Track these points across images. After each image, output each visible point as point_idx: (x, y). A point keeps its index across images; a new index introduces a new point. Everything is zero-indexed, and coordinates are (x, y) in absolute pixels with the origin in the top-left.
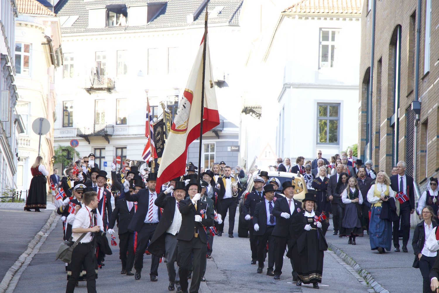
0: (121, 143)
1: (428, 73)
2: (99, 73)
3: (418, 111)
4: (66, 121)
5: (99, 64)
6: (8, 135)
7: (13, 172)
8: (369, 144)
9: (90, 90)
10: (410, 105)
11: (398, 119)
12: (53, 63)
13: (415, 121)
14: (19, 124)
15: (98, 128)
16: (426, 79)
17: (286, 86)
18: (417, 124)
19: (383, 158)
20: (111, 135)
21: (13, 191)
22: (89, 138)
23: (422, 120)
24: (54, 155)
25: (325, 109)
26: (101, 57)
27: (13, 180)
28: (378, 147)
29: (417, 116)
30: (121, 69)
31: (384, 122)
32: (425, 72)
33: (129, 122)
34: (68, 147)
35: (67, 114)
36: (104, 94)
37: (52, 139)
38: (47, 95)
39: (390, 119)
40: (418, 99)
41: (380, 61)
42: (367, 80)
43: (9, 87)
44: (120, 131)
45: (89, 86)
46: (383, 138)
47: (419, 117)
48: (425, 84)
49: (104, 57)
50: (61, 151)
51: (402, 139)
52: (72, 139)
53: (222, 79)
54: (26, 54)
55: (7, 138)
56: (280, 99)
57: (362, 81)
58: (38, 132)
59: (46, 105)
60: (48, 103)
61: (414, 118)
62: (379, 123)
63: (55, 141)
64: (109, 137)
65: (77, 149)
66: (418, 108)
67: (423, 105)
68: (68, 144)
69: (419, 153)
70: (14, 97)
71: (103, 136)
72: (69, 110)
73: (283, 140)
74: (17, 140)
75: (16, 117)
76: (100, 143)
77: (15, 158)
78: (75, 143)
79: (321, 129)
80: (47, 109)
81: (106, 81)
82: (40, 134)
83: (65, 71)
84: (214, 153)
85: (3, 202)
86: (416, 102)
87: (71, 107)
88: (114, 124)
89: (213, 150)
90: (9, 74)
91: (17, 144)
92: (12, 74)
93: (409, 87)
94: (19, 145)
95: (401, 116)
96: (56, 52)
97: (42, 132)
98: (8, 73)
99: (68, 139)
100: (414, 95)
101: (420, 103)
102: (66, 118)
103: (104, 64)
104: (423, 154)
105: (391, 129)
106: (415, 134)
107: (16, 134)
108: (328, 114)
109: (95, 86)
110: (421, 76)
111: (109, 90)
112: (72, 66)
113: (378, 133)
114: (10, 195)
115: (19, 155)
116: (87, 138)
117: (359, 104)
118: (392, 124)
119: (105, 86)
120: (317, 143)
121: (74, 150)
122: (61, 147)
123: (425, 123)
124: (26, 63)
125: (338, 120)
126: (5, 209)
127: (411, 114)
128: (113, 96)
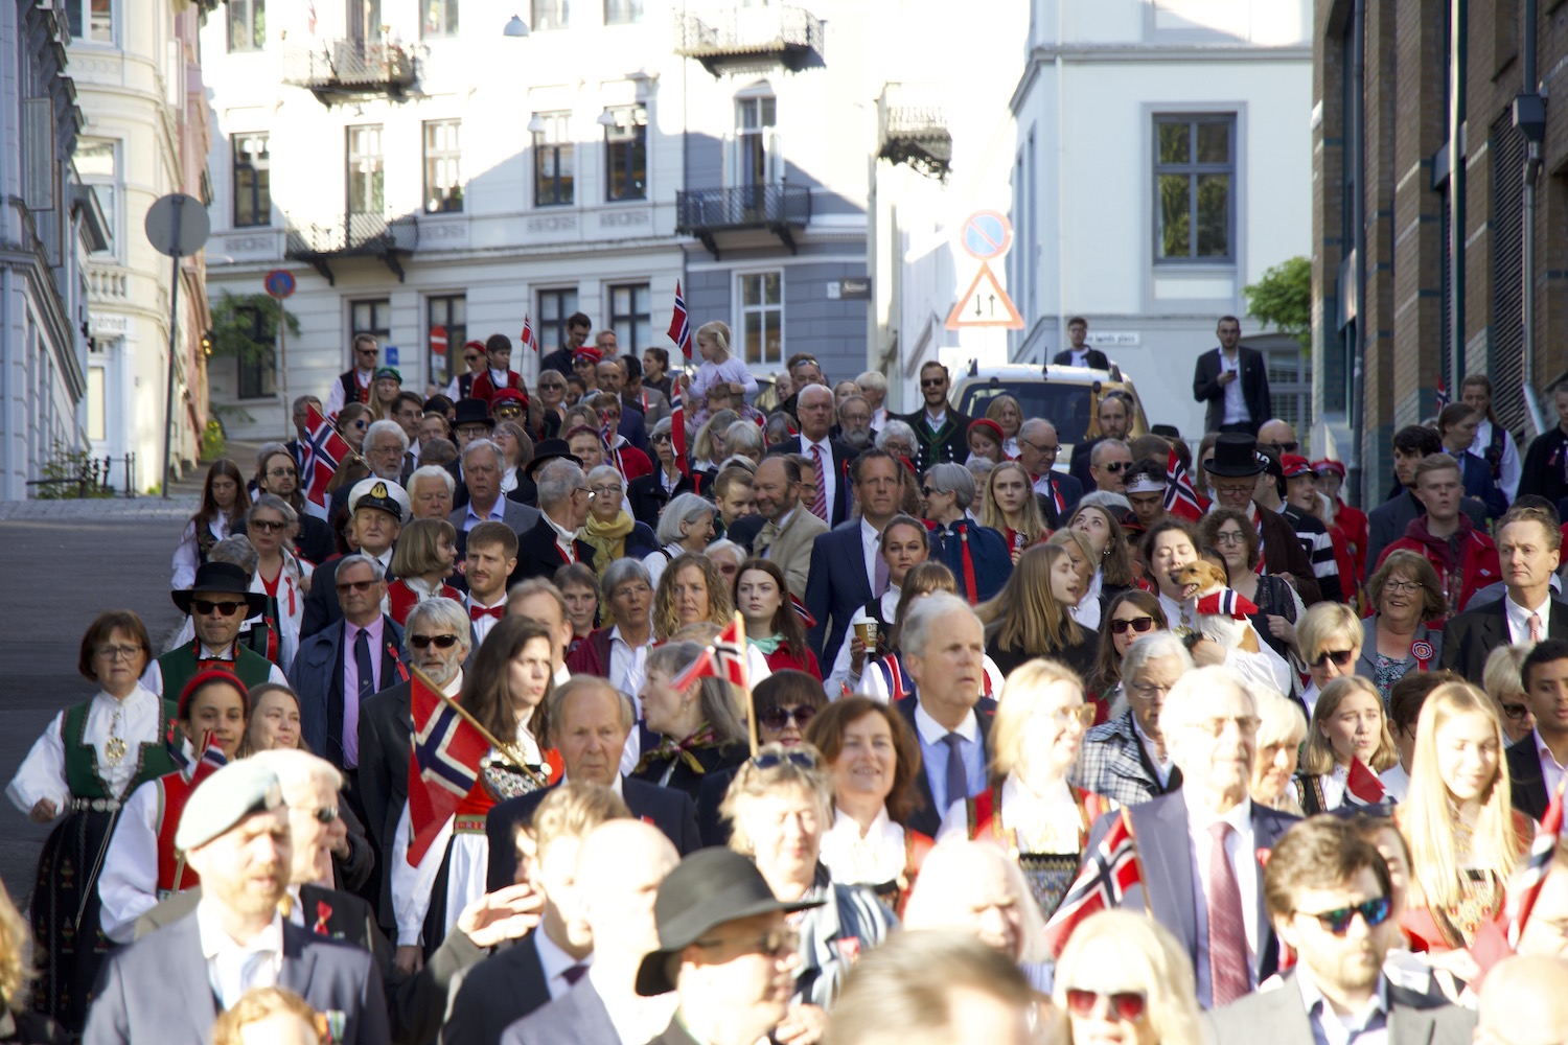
0: (446, 278)
3: (1536, 130)
4: (246, 205)
6: (53, 260)
7: (77, 391)
8: (1354, 253)
9: (328, 92)
10: (1508, 110)
11: (1462, 162)
13: (1526, 168)
14: (90, 218)
15: (367, 228)
17: (1039, 58)
18: (1533, 178)
19: (1407, 305)
20: (409, 253)
21: (78, 456)
22: (330, 263)
23: (1553, 161)
24: (209, 325)
25: (1184, 140)
27: (75, 419)
28: (1387, 266)
29: (1533, 150)
30: (437, 13)
31: (1410, 174)
33: (470, 208)
34: (258, 298)
35: (249, 180)
36: (377, 106)
37: (202, 273)
38: (179, 113)
39: (1431, 163)
40: (1533, 84)
42: (1341, 24)
43: (51, 87)
44: (440, 238)
45: (324, 74)
46: (1408, 230)
47: (1541, 150)
48: (1562, 32)
50: (231, 313)
51: (1478, 232)
52: (268, 268)
53: (800, 39)
55: (48, 269)
56: (1017, 104)
57: (1323, 28)
58: (168, 243)
59: (176, 147)
60: (181, 143)
61: (1522, 155)
62: (1389, 177)
63: (210, 278)
64: (401, 260)
65: (290, 304)
66: (1537, 117)
67: (1555, 109)
68: (257, 288)
69: (1544, 281)
70: (68, 120)
71: (380, 256)
72: (257, 164)
73: (1035, 251)
74: (82, 277)
75: (77, 194)
76: (369, 284)
77: (80, 341)
78: (281, 283)
79: (1170, 206)
80: (179, 163)
81: (386, 54)
82: (175, 252)
83: (236, 25)
84: (781, 307)
85: (45, 496)
86: (1529, 97)
87: (264, 155)
88: (420, 215)
89: (774, 296)
90: (50, 37)
91: (84, 289)
92: (57, 37)
93: (1502, 42)
94: (91, 296)
95: (1473, 149)
97: (183, 245)
98: (43, 35)
99: (255, 268)
100: (1520, 74)
101: (1545, 102)
102: (246, 195)
104: (1558, 283)
105: (1436, 198)
106: (1527, 214)
107: (82, 256)
108: (1194, 152)
109: (346, 77)
111: (398, 88)
112: (258, 4)
113: (1388, 213)
114: (70, 471)
115: (90, 328)
116: (322, 264)
117: (1317, 112)
118: (1439, 179)
119: (383, 76)
120: (1156, 261)
121: (279, 308)
122: (229, 299)
125: (1230, 174)
126: (62, 521)
127: (1510, 142)
128: (411, 111)
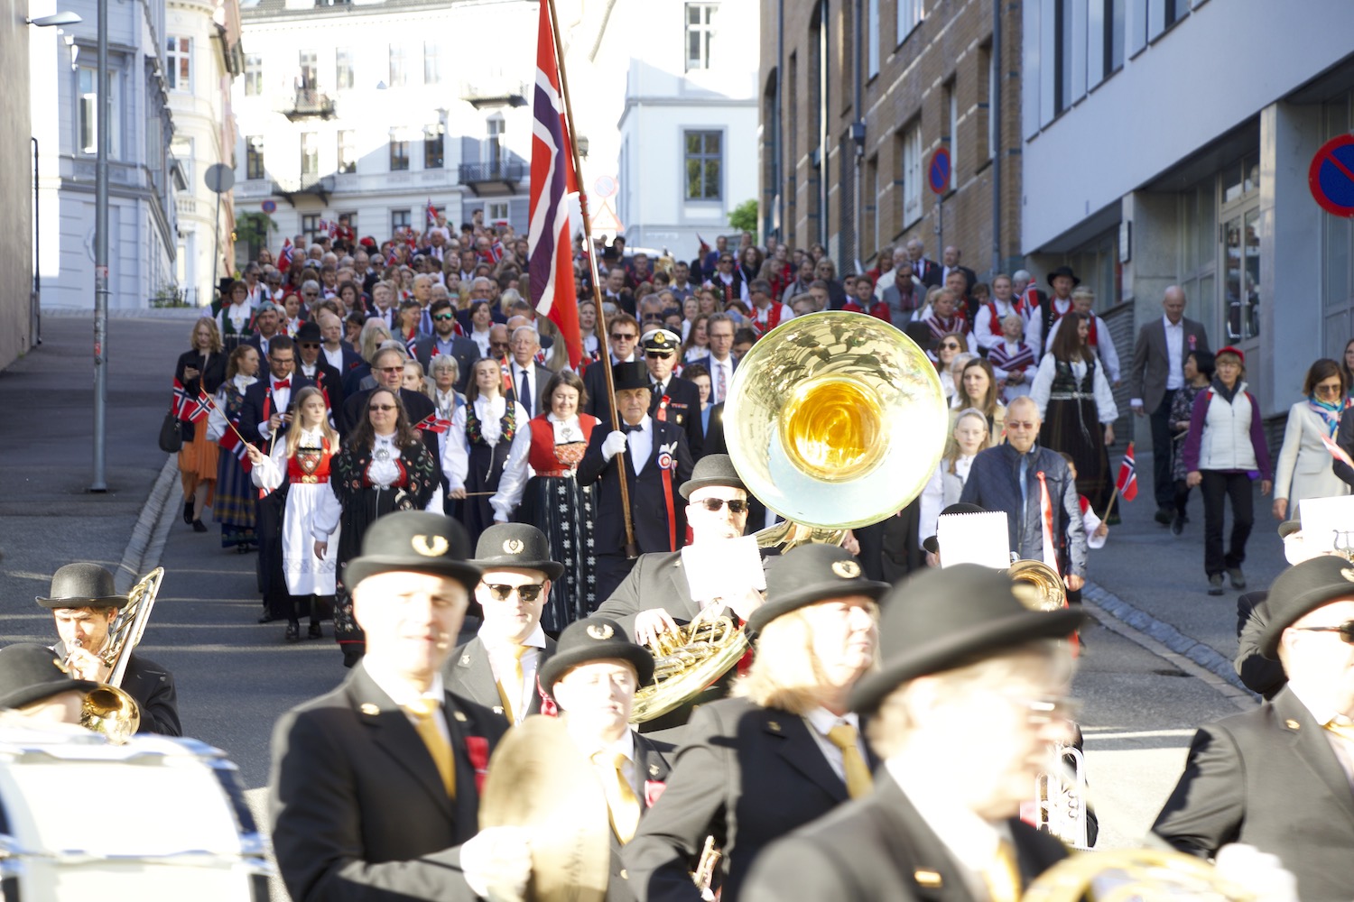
0: (348, 205)
1: (876, 76)
2: (308, 86)
3: (860, 140)
4: (253, 170)
5: (306, 69)
6: (161, 195)
7: (172, 256)
8: (777, 198)
9: (293, 115)
10: (848, 131)
11: (827, 155)
12: (229, 70)
13: (856, 158)
14: (178, 175)
15: (310, 181)
16: (873, 87)
17: (631, 103)
18: (860, 163)
19: (802, 222)
20: (330, 193)
21: (173, 288)
22: (293, 197)
23: (869, 153)
24: (235, 226)
25: (698, 142)
26: (309, 59)
27: (171, 270)
28: (793, 203)
29: (859, 150)
30: (344, 79)
31: (803, 160)
32: (872, 74)
33: (360, 171)
34: (258, 214)
35: (254, 157)
36: (315, 121)
37: (232, 201)
38: (221, 125)
39: (813, 155)
40: (859, 119)
41: (793, 57)
42: (771, 89)
43: (161, 112)
44: (345, 186)
45: (291, 108)
46: (803, 187)
47: (863, 150)
48: (872, 95)
49: (314, 59)
50: (246, 220)
51: (835, 188)
52: (263, 199)
53: (517, 93)
54: (185, 55)
55: (159, 199)
56: (620, 125)
57: (763, 91)
58: (215, 186)
59: (220, 141)
60: (222, 139)
61: (854, 152)
62: (794, 162)
63: (236, 204)
64: (327, 196)
65: (274, 217)
66: (860, 134)
67: (869, 131)
68: (258, 209)
69: (865, 212)
70: (168, 130)
71: (317, 194)
72: (258, 150)
73: (628, 194)
74: (175, 203)
75: (172, 163)
76: (312, 207)
77: (174, 233)
78: (269, 207)
79: (693, 174)
80: (221, 150)
81: (320, 99)
82: (219, 191)
83: (249, 84)
84: (508, 220)
85: (157, 307)
86: (857, 125)
87: (261, 146)
88: (336, 175)
89: (505, 215)
90: (160, 89)
91: (176, 209)
92: (164, 89)
93: (845, 99)
94: (179, 212)
95: (832, 149)
96: (234, 51)
97: (223, 188)
98: (157, 88)
99: (257, 199)
100: (853, 114)
101: (864, 128)
102: (253, 165)
103: (315, 71)
104: (871, 212)
105: (815, 172)
106: (857, 180)
107: (174, 192)
108: (703, 149)
109: (301, 109)
110: (865, 82)
111: (325, 114)
112: (259, 74)
113: (793, 178)
114: (169, 295)
115: (179, 228)
116: (289, 198)
117: (760, 130)
118: (816, 162)
119: (318, 108)
120: (686, 200)
121: (268, 218)
122: (245, 214)
123: (874, 162)
124: (185, 70)
125: (720, 159)
126: (164, 319)
127: (849, 146)
128: (331, 125)
